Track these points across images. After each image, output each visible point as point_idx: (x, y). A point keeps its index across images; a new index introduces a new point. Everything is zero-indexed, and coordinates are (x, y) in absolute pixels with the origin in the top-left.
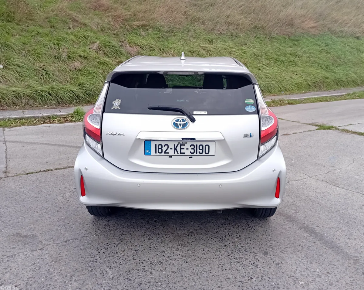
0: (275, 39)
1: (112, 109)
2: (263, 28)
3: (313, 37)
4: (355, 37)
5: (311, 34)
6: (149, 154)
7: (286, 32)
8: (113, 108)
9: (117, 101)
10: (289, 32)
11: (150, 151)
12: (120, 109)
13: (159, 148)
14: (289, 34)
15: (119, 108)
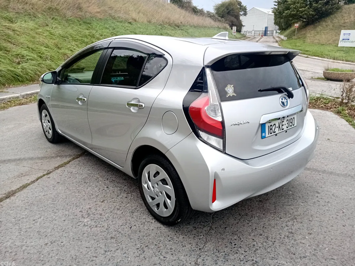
0: (71, 22)
1: (227, 97)
2: (57, 10)
3: (100, 21)
4: (129, 23)
5: (98, 18)
6: (265, 137)
7: (78, 15)
8: (228, 95)
9: (229, 87)
10: (80, 15)
11: (265, 134)
12: (236, 95)
13: (271, 129)
14: (80, 17)
15: (234, 94)
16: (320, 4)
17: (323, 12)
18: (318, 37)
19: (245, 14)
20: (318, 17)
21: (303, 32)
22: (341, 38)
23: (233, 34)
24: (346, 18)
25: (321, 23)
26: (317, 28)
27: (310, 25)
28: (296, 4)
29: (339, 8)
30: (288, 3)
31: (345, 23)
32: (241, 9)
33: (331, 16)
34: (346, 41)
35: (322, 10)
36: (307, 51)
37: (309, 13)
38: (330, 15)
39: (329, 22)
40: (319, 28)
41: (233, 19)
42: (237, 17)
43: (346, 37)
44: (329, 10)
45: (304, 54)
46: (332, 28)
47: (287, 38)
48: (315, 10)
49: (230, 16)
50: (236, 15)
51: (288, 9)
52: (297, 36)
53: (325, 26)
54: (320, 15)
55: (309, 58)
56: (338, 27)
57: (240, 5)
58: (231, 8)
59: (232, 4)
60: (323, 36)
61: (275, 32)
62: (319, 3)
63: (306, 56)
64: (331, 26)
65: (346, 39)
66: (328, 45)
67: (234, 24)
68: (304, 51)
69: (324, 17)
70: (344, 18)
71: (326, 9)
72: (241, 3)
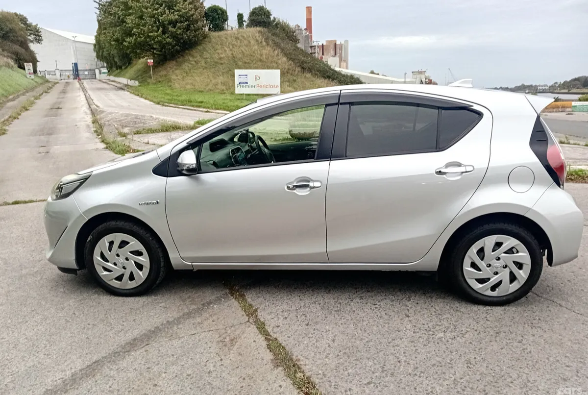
16: (179, 28)
17: (184, 41)
18: (189, 80)
19: (39, 40)
20: (179, 48)
21: (163, 73)
22: (237, 82)
23: (28, 76)
24: (220, 51)
25: (187, 58)
26: (184, 66)
27: (170, 60)
28: (142, 28)
29: (205, 36)
30: (127, 25)
31: (220, 58)
32: (29, 30)
33: (199, 48)
34: (245, 85)
35: (182, 38)
36: (202, 102)
37: (165, 40)
38: (195, 46)
39: (199, 57)
40: (186, 66)
41: (17, 48)
42: (24, 45)
43: (243, 80)
44: (193, 39)
45: (200, 107)
46: (206, 66)
47: (139, 83)
48: (174, 36)
49: (8, 43)
50: (22, 42)
51: (129, 34)
52: (155, 78)
53: (193, 63)
54: (182, 45)
55: (211, 112)
56: (213, 65)
57: (26, 22)
58: (7, 27)
59: (8, 20)
60: (197, 78)
61: (97, 71)
62: (177, 26)
63: (205, 110)
64: (203, 62)
65: (243, 83)
66: (208, 91)
67: (22, 57)
68: (197, 102)
69: (187, 49)
70: (217, 51)
71: (189, 37)
72: (25, 18)
